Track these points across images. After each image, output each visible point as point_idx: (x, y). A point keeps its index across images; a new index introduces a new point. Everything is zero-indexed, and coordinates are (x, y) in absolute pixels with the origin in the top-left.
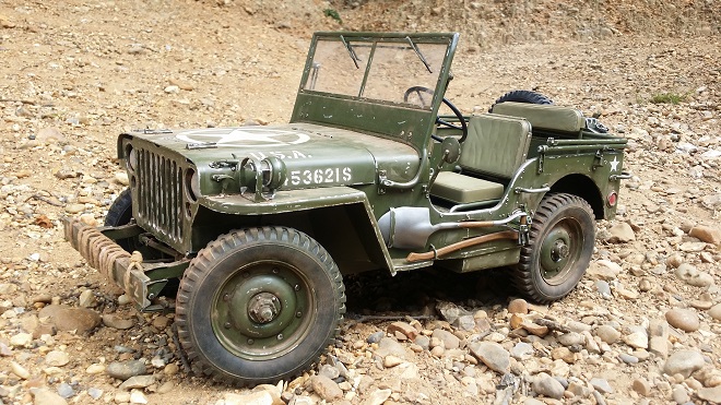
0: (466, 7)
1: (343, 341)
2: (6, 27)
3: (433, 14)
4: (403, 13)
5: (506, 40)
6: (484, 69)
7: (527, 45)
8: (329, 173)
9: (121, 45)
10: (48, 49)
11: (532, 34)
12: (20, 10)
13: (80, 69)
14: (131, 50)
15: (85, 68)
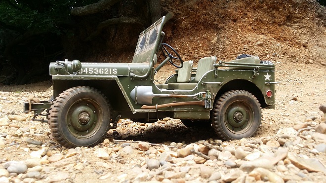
8: (106, 70)
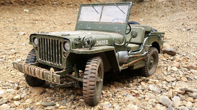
0: (161, 4)
1: (115, 96)
2: (37, 20)
3: (151, 7)
4: (142, 8)
5: (173, 12)
6: (167, 20)
7: (180, 13)
8: (103, 42)
9: (66, 22)
10: (47, 25)
11: (181, 10)
12: (41, 16)
13: (54, 29)
14: (68, 23)
15: (56, 28)
